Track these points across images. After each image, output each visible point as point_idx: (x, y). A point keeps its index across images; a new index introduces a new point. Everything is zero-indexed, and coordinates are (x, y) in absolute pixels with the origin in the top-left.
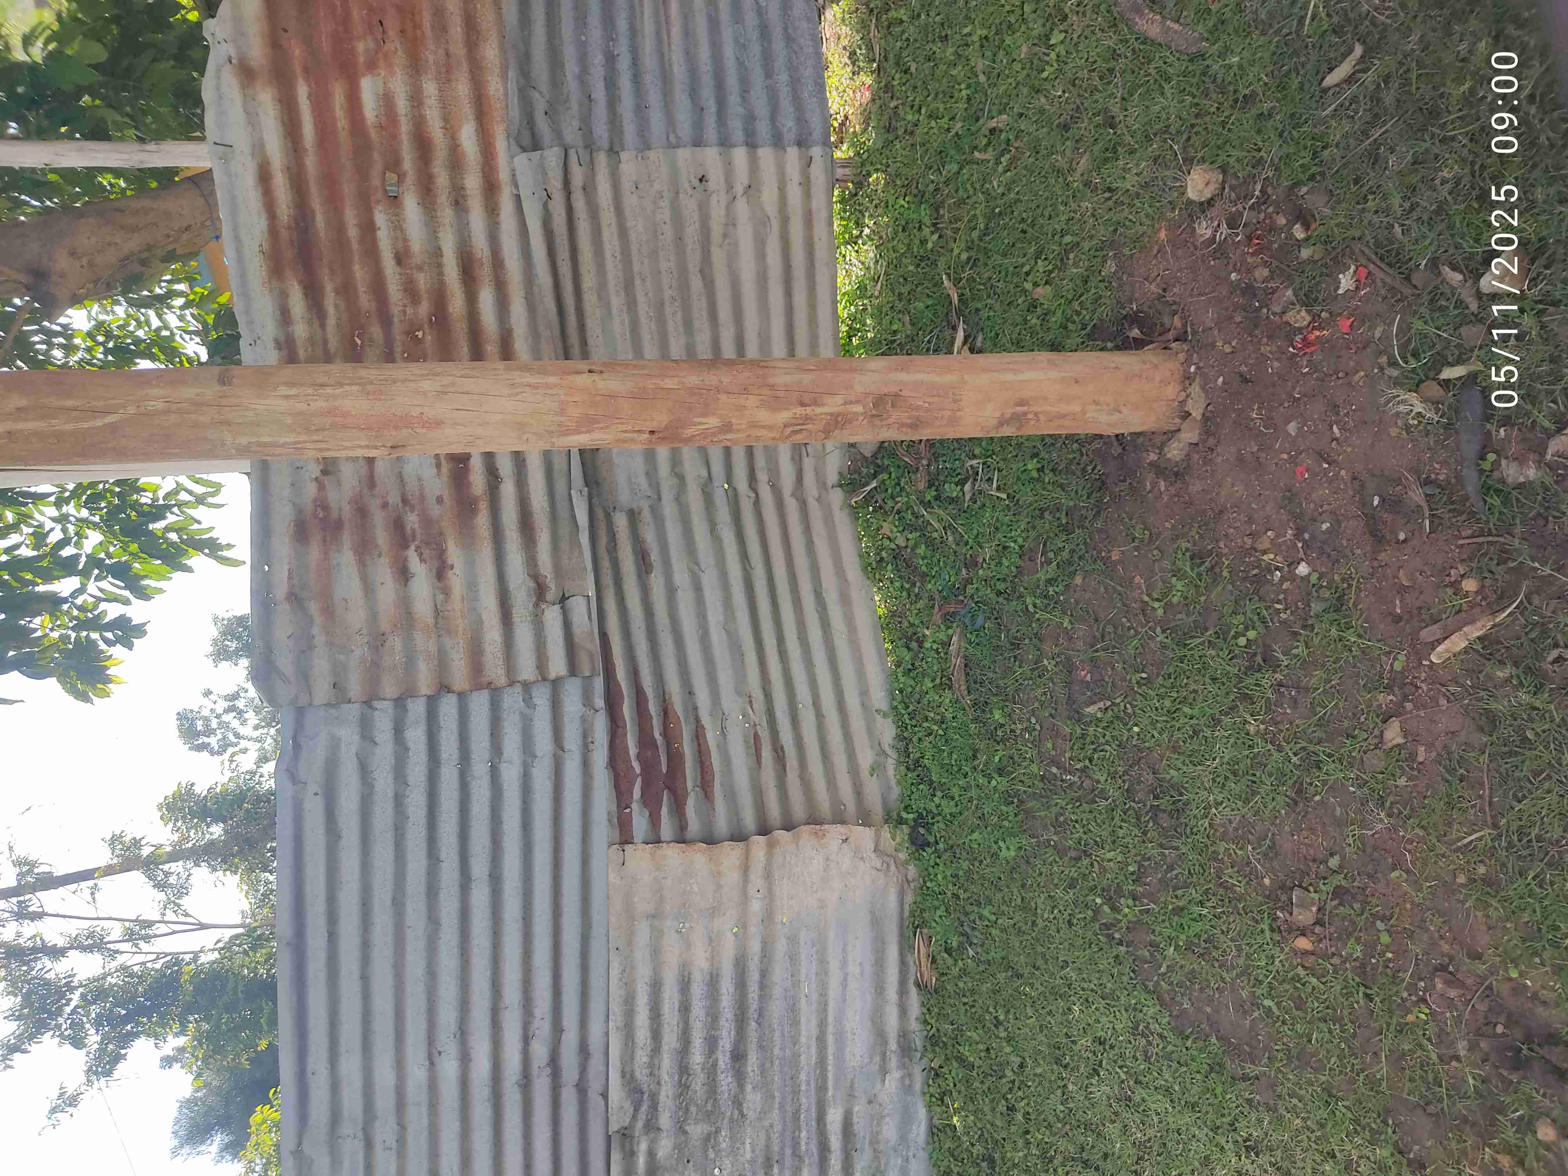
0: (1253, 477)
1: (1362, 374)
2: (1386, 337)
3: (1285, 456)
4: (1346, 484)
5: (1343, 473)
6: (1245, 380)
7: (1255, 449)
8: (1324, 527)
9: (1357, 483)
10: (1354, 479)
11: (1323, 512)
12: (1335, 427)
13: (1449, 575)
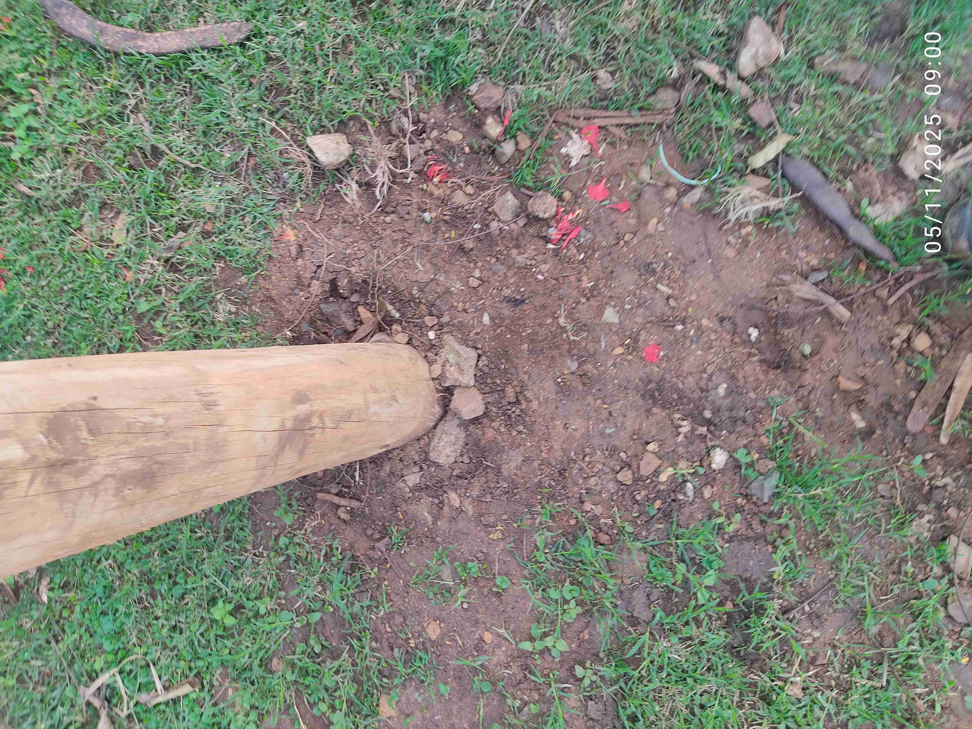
0: (590, 399)
1: (655, 220)
2: (657, 174)
3: (619, 350)
4: (715, 331)
5: (705, 322)
6: (516, 303)
7: (574, 366)
8: (722, 390)
9: (728, 325)
10: (722, 320)
11: (711, 376)
12: (659, 286)
13: (892, 348)
